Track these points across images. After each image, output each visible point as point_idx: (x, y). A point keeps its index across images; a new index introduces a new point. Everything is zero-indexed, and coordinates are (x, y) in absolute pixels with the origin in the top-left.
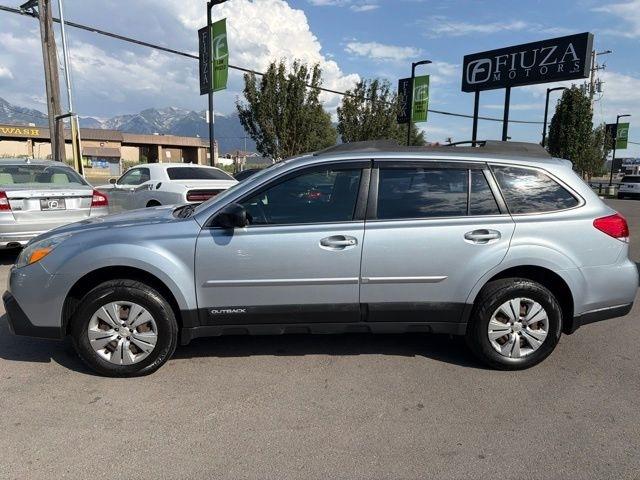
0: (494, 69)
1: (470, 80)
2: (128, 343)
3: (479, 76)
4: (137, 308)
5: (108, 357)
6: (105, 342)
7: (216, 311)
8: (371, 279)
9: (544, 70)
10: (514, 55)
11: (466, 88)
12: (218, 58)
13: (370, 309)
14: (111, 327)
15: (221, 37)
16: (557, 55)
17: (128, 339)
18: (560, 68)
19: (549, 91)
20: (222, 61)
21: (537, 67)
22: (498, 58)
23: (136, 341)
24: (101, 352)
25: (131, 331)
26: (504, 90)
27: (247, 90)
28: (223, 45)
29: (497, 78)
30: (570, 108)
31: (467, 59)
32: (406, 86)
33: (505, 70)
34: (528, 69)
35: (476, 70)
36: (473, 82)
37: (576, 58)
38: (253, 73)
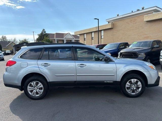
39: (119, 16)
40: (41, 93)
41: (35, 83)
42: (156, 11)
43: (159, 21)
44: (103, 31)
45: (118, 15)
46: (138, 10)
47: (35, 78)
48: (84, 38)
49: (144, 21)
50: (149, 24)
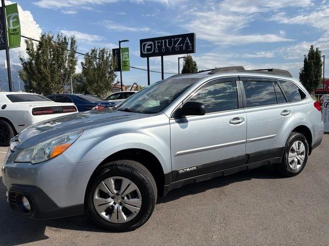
0: (155, 47)
1: (144, 51)
2: (121, 208)
3: (148, 50)
4: (126, 182)
5: (107, 217)
6: (105, 207)
7: (182, 171)
8: (251, 139)
9: (177, 49)
10: (163, 41)
11: (142, 55)
12: (12, 27)
13: (250, 156)
14: (109, 196)
15: (14, 15)
16: (182, 42)
17: (121, 204)
18: (184, 48)
19: (179, 58)
20: (15, 30)
21: (174, 47)
22: (156, 42)
23: (127, 206)
24: (104, 214)
25: (123, 198)
26: (160, 57)
27: (28, 49)
28: (15, 20)
29: (157, 51)
30: (189, 66)
31: (142, 41)
32: (117, 52)
33: (160, 47)
34: (170, 48)
35: (146, 47)
36: (146, 52)
37: (190, 44)
38: (31, 39)
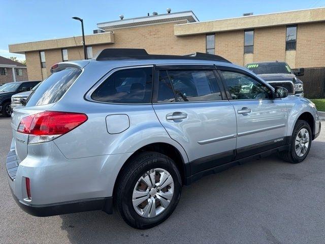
39: (124, 20)
40: (169, 201)
41: (153, 175)
42: (191, 19)
43: (196, 38)
44: (91, 48)
45: (122, 18)
46: (156, 14)
47: (154, 161)
48: (41, 63)
49: (175, 34)
50: (182, 42)
